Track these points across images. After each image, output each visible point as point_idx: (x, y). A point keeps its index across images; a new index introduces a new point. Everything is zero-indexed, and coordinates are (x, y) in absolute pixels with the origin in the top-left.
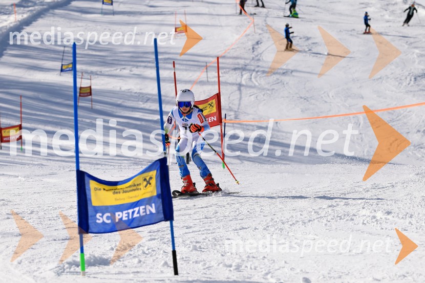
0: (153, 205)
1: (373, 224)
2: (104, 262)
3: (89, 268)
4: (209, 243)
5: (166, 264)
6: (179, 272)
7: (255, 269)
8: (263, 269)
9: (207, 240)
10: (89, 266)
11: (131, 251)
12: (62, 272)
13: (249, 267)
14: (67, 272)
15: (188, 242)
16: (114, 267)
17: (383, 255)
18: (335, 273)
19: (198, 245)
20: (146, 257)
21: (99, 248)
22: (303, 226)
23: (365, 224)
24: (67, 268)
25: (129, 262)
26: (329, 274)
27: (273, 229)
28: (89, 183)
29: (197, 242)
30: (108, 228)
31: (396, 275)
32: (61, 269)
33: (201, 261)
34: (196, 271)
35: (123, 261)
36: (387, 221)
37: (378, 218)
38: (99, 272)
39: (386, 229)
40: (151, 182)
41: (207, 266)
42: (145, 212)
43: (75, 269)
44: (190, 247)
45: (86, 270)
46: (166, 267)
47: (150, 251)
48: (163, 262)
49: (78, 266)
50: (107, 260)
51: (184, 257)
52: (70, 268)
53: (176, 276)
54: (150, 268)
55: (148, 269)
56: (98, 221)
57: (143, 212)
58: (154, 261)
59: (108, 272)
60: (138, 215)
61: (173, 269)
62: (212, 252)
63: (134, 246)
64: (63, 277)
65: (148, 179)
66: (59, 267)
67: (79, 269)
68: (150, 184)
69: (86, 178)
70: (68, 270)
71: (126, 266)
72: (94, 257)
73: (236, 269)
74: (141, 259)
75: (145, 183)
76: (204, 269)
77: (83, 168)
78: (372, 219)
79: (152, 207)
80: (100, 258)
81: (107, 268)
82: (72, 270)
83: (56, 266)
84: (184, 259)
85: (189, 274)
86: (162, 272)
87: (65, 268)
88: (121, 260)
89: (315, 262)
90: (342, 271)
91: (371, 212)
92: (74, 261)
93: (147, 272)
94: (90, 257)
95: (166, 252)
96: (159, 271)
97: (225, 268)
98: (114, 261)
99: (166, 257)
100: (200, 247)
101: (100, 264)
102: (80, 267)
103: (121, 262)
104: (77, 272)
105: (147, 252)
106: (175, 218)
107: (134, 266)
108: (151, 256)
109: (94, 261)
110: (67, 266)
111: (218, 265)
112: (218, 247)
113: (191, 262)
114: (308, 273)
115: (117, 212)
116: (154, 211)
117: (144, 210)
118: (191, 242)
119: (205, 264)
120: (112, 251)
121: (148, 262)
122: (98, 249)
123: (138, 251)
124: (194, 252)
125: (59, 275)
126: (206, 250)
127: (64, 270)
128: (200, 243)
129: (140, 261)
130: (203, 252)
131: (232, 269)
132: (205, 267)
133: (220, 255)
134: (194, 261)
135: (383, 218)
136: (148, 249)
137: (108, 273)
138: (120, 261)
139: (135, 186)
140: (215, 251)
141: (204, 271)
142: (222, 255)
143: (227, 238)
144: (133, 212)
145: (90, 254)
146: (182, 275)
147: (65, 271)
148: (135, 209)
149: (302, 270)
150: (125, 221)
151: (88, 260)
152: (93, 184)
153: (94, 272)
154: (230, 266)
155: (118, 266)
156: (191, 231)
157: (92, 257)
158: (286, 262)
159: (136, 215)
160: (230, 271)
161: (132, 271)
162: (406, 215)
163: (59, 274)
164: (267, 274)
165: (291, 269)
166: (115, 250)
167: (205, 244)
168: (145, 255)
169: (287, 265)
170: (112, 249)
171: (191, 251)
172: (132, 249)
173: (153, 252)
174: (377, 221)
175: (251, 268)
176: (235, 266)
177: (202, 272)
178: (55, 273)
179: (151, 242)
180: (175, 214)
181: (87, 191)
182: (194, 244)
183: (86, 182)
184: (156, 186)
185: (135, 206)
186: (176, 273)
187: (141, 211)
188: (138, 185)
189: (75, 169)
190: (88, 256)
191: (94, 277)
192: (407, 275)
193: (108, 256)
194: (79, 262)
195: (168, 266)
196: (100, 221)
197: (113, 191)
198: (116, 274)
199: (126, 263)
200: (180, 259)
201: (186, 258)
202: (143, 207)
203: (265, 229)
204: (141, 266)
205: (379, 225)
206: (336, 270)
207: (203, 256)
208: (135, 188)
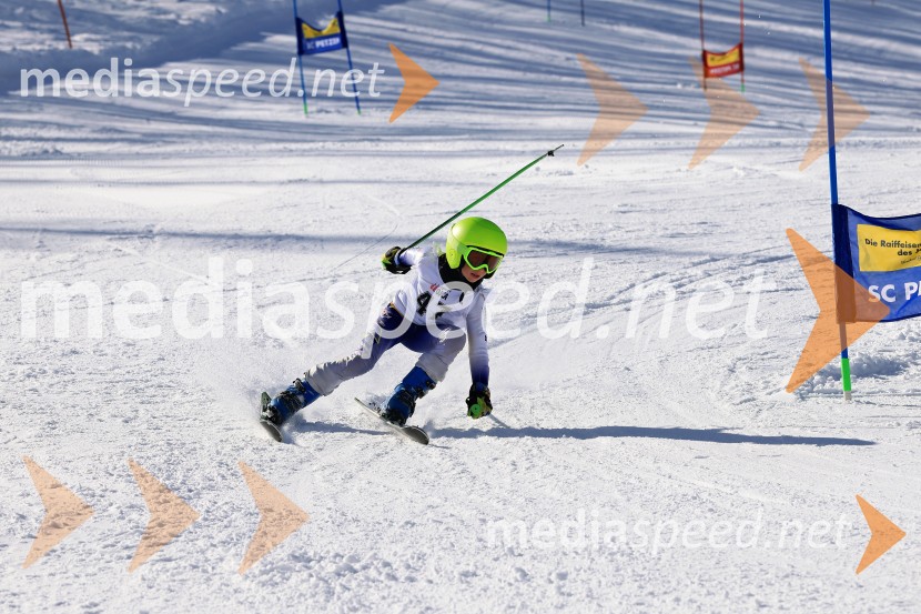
10: (858, 377)
14: (818, 392)
21: (878, 334)
24: (818, 383)
32: (806, 386)
45: (853, 387)
49: (837, 378)
50: (892, 363)
52: (824, 384)
59: (893, 391)
64: (811, 402)
67: (839, 385)
70: (820, 387)
82: (827, 386)
87: (814, 381)
94: (860, 360)
98: (905, 365)
101: (879, 373)
102: (842, 380)
104: (836, 392)
110: (817, 378)
120: (901, 342)
125: (803, 399)
127: (813, 386)
137: (894, 393)
138: (917, 364)
153: (867, 390)
166: (907, 340)
170: (903, 337)
191: (868, 403)
193: (894, 355)
198: (908, 395)
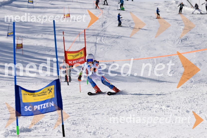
0: (53, 102)
1: (160, 112)
2: (29, 130)
3: (21, 133)
4: (80, 121)
5: (59, 131)
6: (65, 135)
7: (103, 134)
8: (106, 134)
9: (79, 120)
11: (42, 125)
12: (7, 135)
13: (100, 133)
15: (70, 120)
16: (33, 133)
17: (165, 127)
18: (142, 136)
19: (75, 122)
20: (49, 128)
22: (127, 113)
23: (157, 112)
25: (41, 130)
26: (139, 136)
27: (112, 114)
28: (21, 91)
29: (74, 121)
30: (30, 114)
31: (172, 137)
33: (76, 130)
34: (73, 135)
35: (38, 130)
36: (168, 110)
37: (163, 109)
38: (26, 135)
39: (167, 114)
40: (51, 91)
41: (79, 132)
42: (49, 106)
43: (14, 134)
44: (71, 123)
46: (59, 133)
47: (51, 125)
48: (57, 130)
51: (68, 128)
53: (64, 137)
54: (51, 133)
55: (50, 134)
56: (25, 110)
57: (48, 106)
58: (53, 130)
60: (45, 107)
61: (62, 134)
62: (81, 125)
63: (43, 122)
65: (50, 89)
66: (6, 132)
68: (51, 92)
69: (20, 89)
71: (39, 132)
72: (23, 128)
73: (93, 134)
74: (47, 129)
75: (49, 91)
76: (78, 134)
77: (18, 84)
78: (160, 110)
79: (52, 103)
80: (27, 128)
81: (30, 133)
83: (5, 132)
84: (68, 129)
85: (70, 136)
86: (57, 135)
88: (37, 129)
89: (132, 131)
90: (145, 135)
91: (160, 106)
92: (13, 130)
93: (50, 135)
95: (59, 126)
96: (55, 135)
97: (88, 134)
99: (59, 128)
100: (76, 123)
103: (37, 130)
105: (50, 126)
106: (63, 109)
107: (43, 132)
108: (52, 127)
109: (24, 130)
111: (85, 132)
112: (84, 123)
113: (71, 130)
114: (129, 136)
115: (35, 105)
116: (53, 105)
117: (48, 105)
118: (71, 121)
119: (78, 131)
121: (50, 130)
122: (25, 124)
123: (45, 125)
124: (73, 125)
126: (78, 125)
128: (76, 121)
129: (46, 130)
130: (77, 125)
131: (91, 134)
132: (78, 133)
133: (85, 127)
134: (73, 130)
135: (166, 109)
136: (50, 124)
139: (44, 93)
140: (83, 125)
141: (78, 135)
142: (87, 127)
143: (89, 118)
144: (43, 106)
145: (21, 126)
146: (67, 137)
147: (9, 135)
148: (44, 104)
149: (126, 135)
150: (39, 110)
151: (20, 129)
152: (23, 92)
154: (91, 132)
155: (35, 132)
156: (71, 115)
157: (22, 128)
158: (118, 131)
159: (44, 107)
160: (91, 135)
161: (42, 135)
162: (177, 108)
163: (6, 137)
164: (108, 136)
165: (120, 134)
167: (78, 121)
168: (49, 127)
169: (118, 132)
171: (71, 125)
172: (42, 124)
173: (52, 126)
174: (162, 110)
175: (101, 134)
176: (93, 132)
177: (76, 136)
178: (4, 136)
179: (52, 121)
180: (64, 107)
181: (20, 95)
182: (73, 121)
183: (20, 91)
184: (54, 93)
185: (44, 103)
186: (64, 136)
187: (47, 105)
188: (45, 92)
189: (14, 84)
190: (20, 127)
192: (177, 137)
194: (16, 130)
195: (60, 132)
196: (27, 110)
197: (33, 95)
199: (39, 131)
200: (66, 129)
201: (69, 128)
202: (48, 103)
203: (108, 114)
204: (46, 132)
205: (163, 112)
206: (142, 135)
207: (77, 128)
208: (44, 94)
